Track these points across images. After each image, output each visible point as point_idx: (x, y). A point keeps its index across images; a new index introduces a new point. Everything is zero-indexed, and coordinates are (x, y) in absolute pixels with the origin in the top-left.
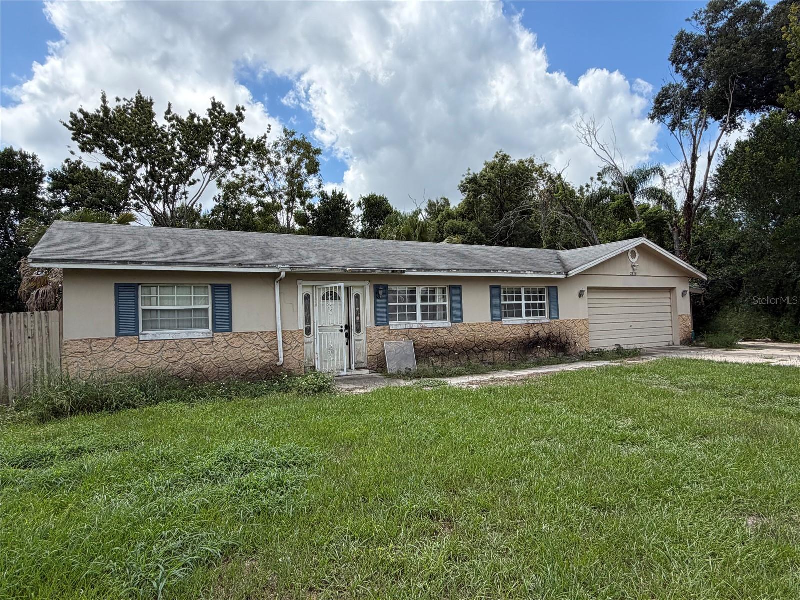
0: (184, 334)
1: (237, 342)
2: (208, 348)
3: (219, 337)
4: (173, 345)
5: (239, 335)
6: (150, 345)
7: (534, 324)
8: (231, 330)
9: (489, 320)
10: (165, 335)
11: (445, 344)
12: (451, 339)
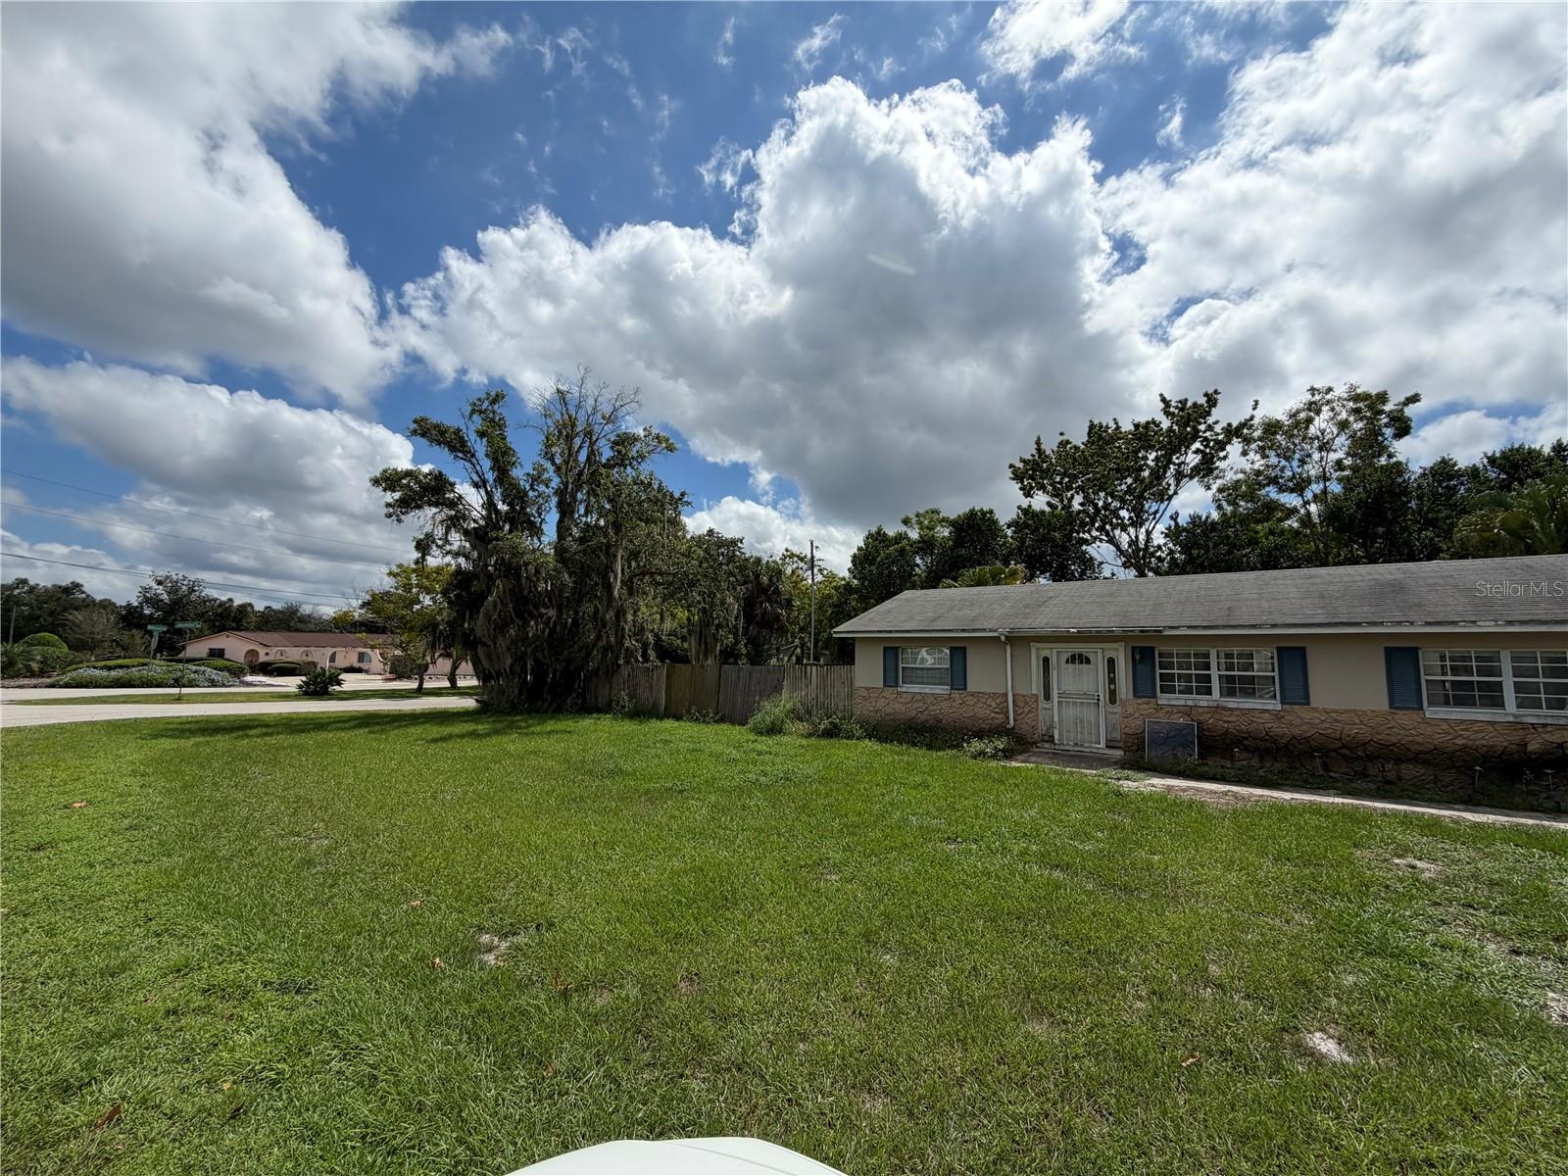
0: (927, 689)
1: (971, 701)
2: (945, 703)
3: (956, 695)
4: (919, 697)
5: (972, 694)
6: (905, 696)
7: (1544, 725)
8: (965, 689)
10: (915, 688)
11: (1267, 734)
12: (1280, 729)
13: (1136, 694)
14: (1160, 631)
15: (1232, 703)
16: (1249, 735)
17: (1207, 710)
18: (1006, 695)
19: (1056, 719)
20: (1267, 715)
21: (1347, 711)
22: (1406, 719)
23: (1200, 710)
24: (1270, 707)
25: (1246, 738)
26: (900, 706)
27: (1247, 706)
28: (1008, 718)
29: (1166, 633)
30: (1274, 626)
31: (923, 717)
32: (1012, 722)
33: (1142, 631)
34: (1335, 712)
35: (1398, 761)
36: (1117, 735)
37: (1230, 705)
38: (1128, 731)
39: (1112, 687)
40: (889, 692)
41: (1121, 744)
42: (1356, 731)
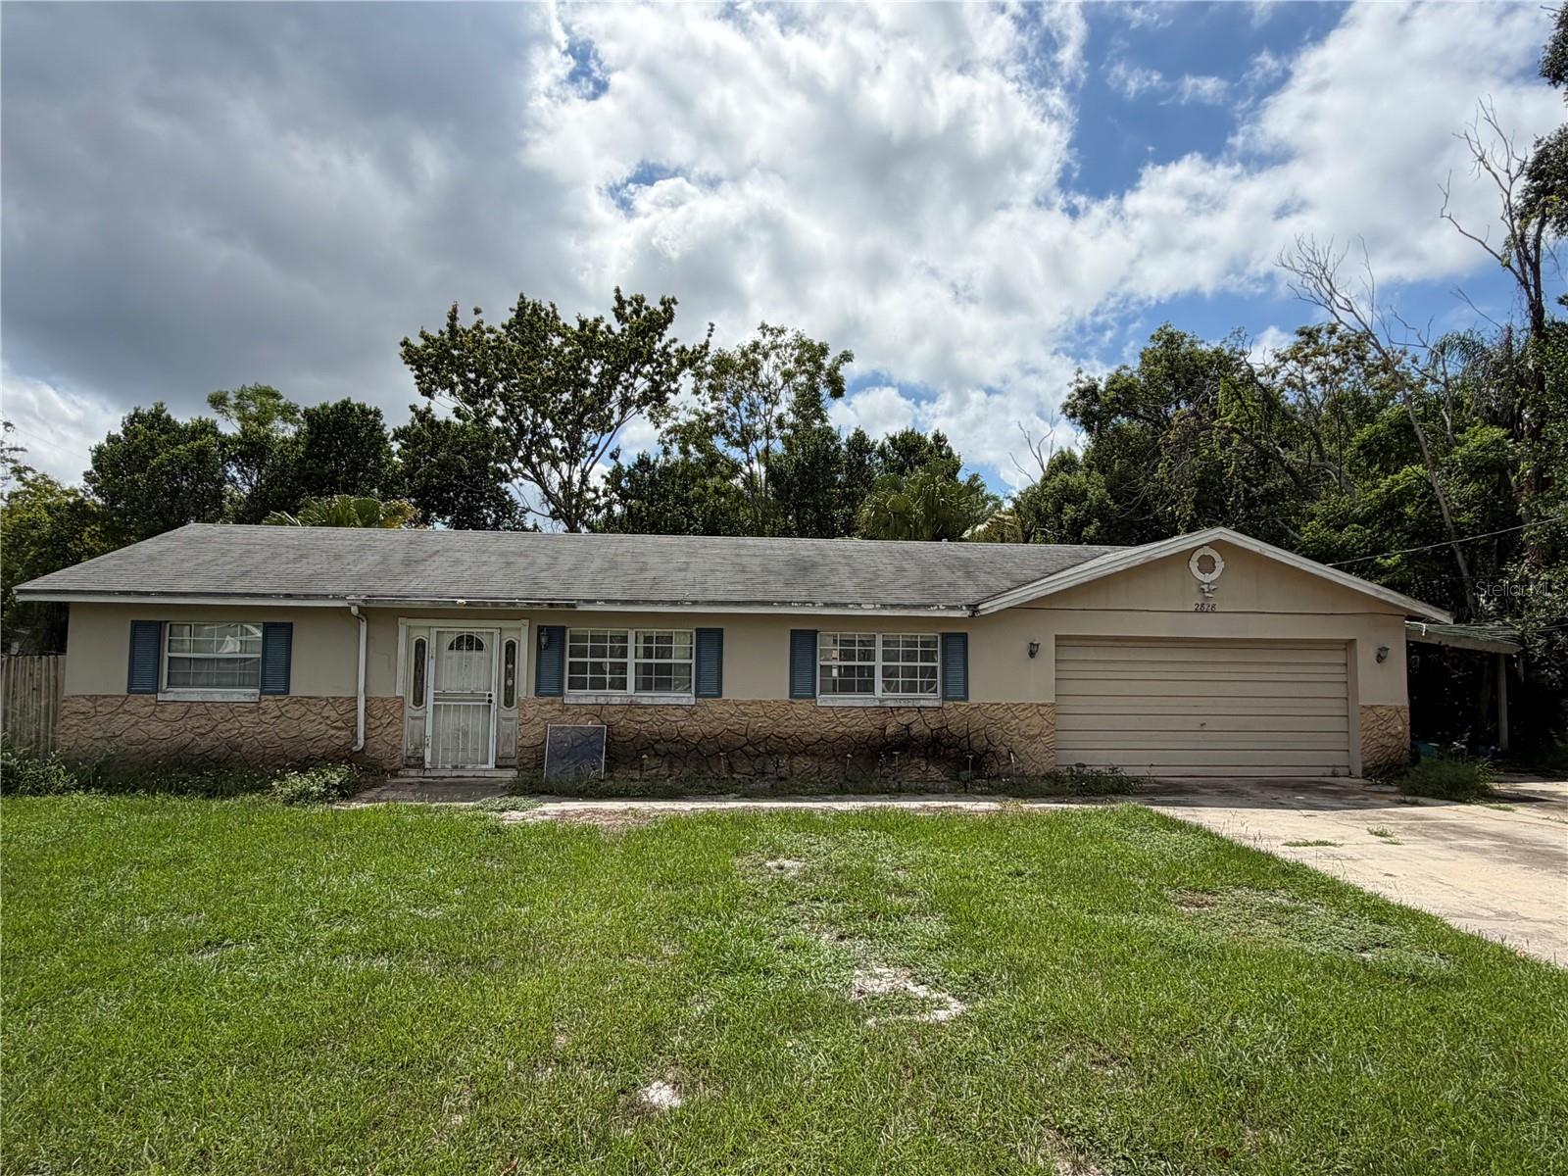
0: (217, 695)
1: (295, 711)
2: (250, 717)
3: (269, 702)
4: (201, 709)
5: (299, 701)
6: (170, 708)
7: (899, 708)
8: (287, 692)
9: (784, 694)
10: (194, 694)
11: (679, 735)
12: (693, 727)
13: (538, 693)
14: (573, 606)
15: (647, 698)
16: (661, 738)
17: (619, 708)
18: (355, 699)
19: (429, 732)
20: (680, 712)
21: (754, 702)
22: (802, 707)
23: (612, 709)
24: (684, 702)
25: (657, 741)
26: (161, 726)
27: (662, 701)
28: (355, 735)
29: (579, 609)
30: (695, 603)
31: (205, 744)
32: (361, 742)
33: (551, 605)
34: (743, 704)
35: (793, 754)
36: (511, 750)
37: (645, 701)
38: (526, 742)
39: (510, 682)
40: (138, 703)
41: (515, 762)
42: (762, 725)
